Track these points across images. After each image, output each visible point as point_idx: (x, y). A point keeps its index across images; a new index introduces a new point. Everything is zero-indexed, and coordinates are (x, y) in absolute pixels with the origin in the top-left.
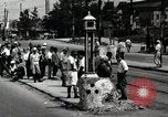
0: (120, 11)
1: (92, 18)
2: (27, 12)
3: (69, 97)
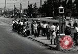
0: (75, 5)
1: (63, 8)
2: (31, 5)
3: (51, 44)
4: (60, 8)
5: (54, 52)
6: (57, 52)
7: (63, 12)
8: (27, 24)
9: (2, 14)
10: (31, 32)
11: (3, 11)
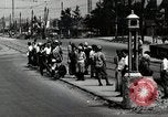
1: (136, 16)
4: (130, 16)
5: (118, 112)
6: (124, 112)
7: (138, 27)
8: (61, 52)
9: (6, 31)
10: (67, 68)
11: (7, 24)
